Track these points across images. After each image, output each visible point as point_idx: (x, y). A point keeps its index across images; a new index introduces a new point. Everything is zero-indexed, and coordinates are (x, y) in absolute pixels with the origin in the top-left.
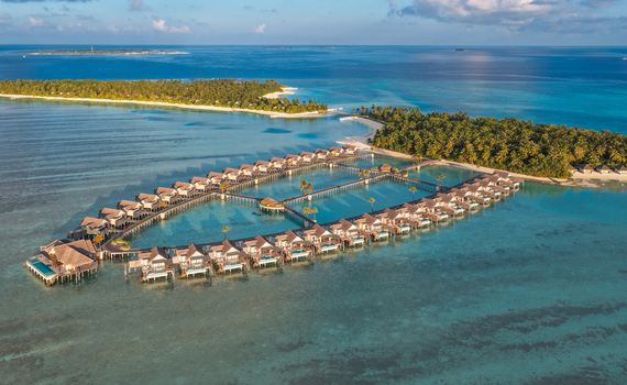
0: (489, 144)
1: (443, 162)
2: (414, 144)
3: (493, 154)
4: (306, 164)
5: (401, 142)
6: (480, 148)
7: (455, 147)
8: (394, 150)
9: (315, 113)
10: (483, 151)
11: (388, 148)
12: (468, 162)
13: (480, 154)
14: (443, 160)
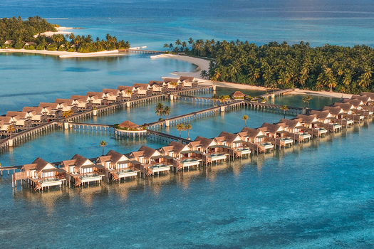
0: (349, 67)
1: (297, 91)
2: (261, 73)
3: (355, 78)
4: (142, 96)
5: (245, 71)
6: (340, 73)
7: (310, 73)
8: (237, 82)
9: (115, 52)
10: (343, 76)
11: (229, 80)
12: (326, 88)
13: (340, 79)
14: (297, 90)
